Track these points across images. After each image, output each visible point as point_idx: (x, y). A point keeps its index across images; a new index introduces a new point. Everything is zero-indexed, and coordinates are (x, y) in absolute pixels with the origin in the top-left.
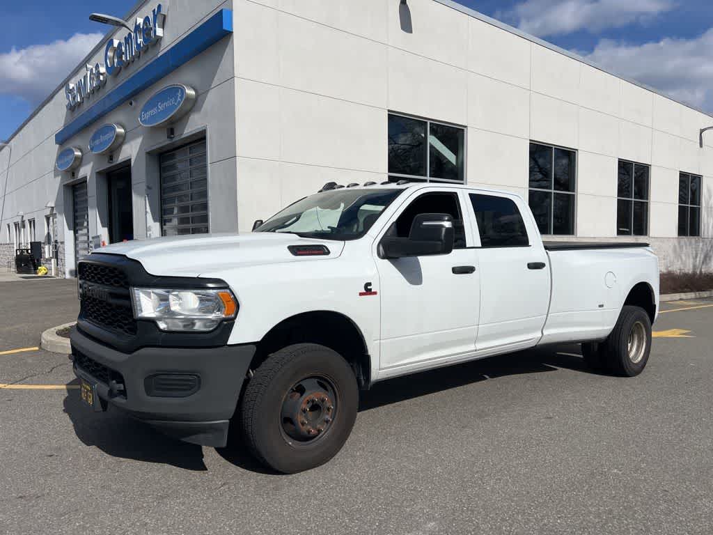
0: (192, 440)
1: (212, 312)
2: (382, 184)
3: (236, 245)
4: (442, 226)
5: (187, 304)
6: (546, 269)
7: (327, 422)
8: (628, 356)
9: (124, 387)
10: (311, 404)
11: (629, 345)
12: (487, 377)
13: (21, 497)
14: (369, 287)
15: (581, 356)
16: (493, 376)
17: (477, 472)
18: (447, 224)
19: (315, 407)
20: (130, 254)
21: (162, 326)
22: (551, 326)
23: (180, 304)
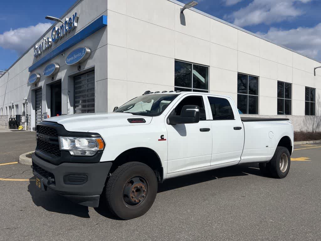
0: (83, 204)
1: (93, 147)
2: (170, 92)
3: (106, 118)
4: (195, 111)
5: (83, 144)
6: (242, 130)
7: (143, 197)
8: (279, 168)
9: (55, 180)
10: (136, 189)
11: (280, 164)
12: (217, 178)
13: (8, 228)
14: (163, 137)
15: (259, 169)
16: (219, 177)
17: (210, 220)
18: (197, 110)
19: (138, 190)
20: (59, 122)
21: (72, 153)
22: (245, 155)
23: (80, 144)
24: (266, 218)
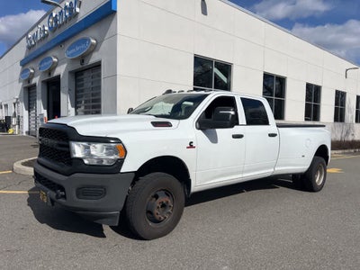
0: (98, 222)
1: (112, 155)
4: (230, 114)
6: (277, 137)
7: (169, 213)
8: (315, 181)
9: (65, 194)
10: (161, 204)
11: (316, 176)
12: (245, 191)
13: (8, 251)
14: (191, 144)
15: (292, 181)
18: (232, 113)
19: (164, 206)
20: (69, 124)
21: (86, 162)
22: (280, 166)
23: (96, 151)
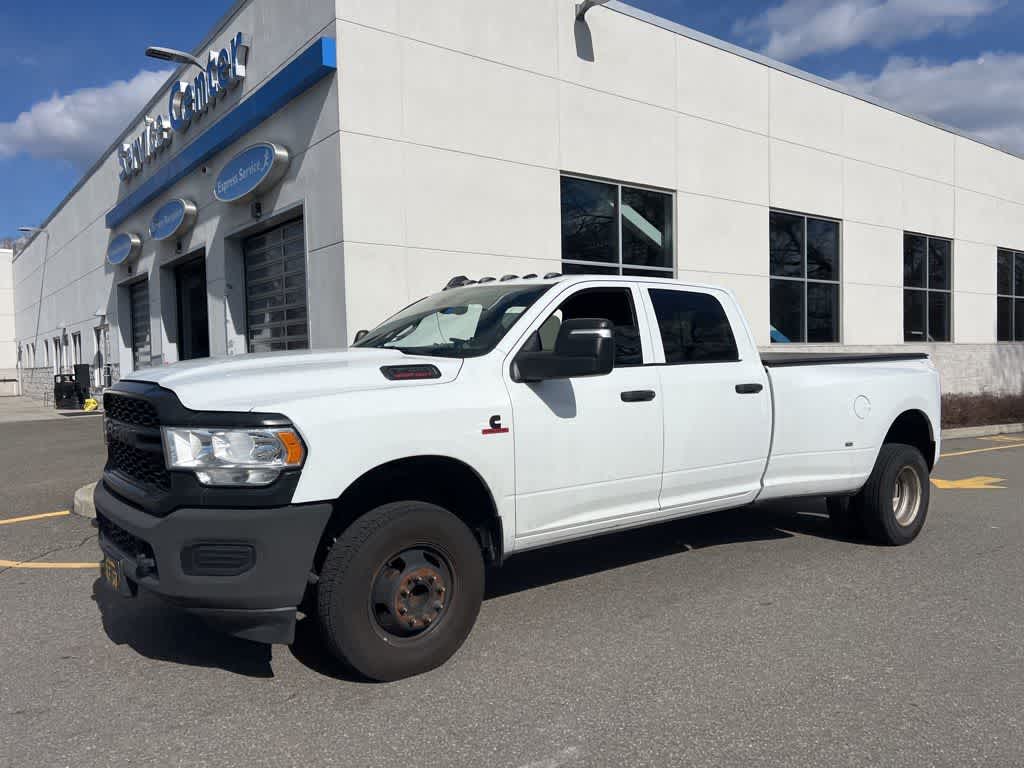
0: (248, 634)
1: (269, 459)
2: (525, 278)
4: (597, 336)
5: (233, 450)
6: (765, 392)
7: (438, 609)
8: (893, 515)
9: (155, 563)
10: (413, 585)
11: (896, 500)
12: (689, 547)
13: (19, 713)
14: (496, 422)
15: (828, 516)
16: (697, 545)
17: (649, 679)
18: (605, 333)
19: (420, 589)
20: (163, 382)
21: (204, 478)
22: (779, 473)
23: (227, 450)
24: (830, 669)
